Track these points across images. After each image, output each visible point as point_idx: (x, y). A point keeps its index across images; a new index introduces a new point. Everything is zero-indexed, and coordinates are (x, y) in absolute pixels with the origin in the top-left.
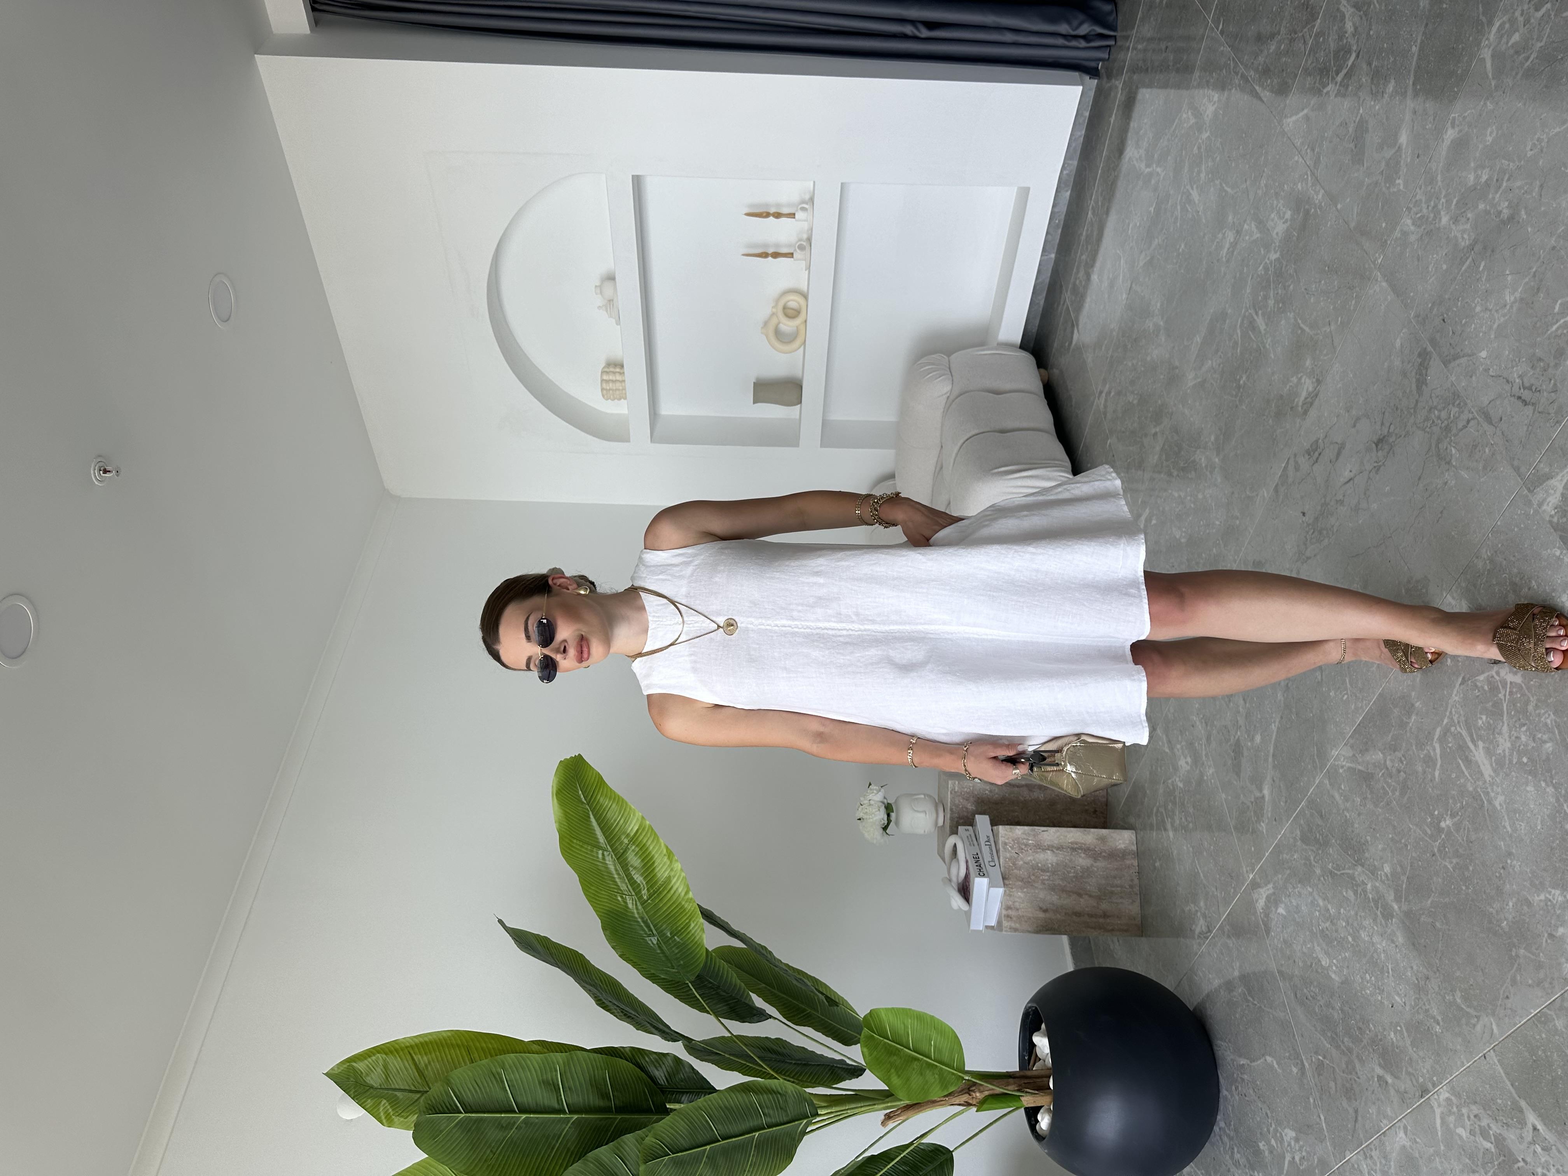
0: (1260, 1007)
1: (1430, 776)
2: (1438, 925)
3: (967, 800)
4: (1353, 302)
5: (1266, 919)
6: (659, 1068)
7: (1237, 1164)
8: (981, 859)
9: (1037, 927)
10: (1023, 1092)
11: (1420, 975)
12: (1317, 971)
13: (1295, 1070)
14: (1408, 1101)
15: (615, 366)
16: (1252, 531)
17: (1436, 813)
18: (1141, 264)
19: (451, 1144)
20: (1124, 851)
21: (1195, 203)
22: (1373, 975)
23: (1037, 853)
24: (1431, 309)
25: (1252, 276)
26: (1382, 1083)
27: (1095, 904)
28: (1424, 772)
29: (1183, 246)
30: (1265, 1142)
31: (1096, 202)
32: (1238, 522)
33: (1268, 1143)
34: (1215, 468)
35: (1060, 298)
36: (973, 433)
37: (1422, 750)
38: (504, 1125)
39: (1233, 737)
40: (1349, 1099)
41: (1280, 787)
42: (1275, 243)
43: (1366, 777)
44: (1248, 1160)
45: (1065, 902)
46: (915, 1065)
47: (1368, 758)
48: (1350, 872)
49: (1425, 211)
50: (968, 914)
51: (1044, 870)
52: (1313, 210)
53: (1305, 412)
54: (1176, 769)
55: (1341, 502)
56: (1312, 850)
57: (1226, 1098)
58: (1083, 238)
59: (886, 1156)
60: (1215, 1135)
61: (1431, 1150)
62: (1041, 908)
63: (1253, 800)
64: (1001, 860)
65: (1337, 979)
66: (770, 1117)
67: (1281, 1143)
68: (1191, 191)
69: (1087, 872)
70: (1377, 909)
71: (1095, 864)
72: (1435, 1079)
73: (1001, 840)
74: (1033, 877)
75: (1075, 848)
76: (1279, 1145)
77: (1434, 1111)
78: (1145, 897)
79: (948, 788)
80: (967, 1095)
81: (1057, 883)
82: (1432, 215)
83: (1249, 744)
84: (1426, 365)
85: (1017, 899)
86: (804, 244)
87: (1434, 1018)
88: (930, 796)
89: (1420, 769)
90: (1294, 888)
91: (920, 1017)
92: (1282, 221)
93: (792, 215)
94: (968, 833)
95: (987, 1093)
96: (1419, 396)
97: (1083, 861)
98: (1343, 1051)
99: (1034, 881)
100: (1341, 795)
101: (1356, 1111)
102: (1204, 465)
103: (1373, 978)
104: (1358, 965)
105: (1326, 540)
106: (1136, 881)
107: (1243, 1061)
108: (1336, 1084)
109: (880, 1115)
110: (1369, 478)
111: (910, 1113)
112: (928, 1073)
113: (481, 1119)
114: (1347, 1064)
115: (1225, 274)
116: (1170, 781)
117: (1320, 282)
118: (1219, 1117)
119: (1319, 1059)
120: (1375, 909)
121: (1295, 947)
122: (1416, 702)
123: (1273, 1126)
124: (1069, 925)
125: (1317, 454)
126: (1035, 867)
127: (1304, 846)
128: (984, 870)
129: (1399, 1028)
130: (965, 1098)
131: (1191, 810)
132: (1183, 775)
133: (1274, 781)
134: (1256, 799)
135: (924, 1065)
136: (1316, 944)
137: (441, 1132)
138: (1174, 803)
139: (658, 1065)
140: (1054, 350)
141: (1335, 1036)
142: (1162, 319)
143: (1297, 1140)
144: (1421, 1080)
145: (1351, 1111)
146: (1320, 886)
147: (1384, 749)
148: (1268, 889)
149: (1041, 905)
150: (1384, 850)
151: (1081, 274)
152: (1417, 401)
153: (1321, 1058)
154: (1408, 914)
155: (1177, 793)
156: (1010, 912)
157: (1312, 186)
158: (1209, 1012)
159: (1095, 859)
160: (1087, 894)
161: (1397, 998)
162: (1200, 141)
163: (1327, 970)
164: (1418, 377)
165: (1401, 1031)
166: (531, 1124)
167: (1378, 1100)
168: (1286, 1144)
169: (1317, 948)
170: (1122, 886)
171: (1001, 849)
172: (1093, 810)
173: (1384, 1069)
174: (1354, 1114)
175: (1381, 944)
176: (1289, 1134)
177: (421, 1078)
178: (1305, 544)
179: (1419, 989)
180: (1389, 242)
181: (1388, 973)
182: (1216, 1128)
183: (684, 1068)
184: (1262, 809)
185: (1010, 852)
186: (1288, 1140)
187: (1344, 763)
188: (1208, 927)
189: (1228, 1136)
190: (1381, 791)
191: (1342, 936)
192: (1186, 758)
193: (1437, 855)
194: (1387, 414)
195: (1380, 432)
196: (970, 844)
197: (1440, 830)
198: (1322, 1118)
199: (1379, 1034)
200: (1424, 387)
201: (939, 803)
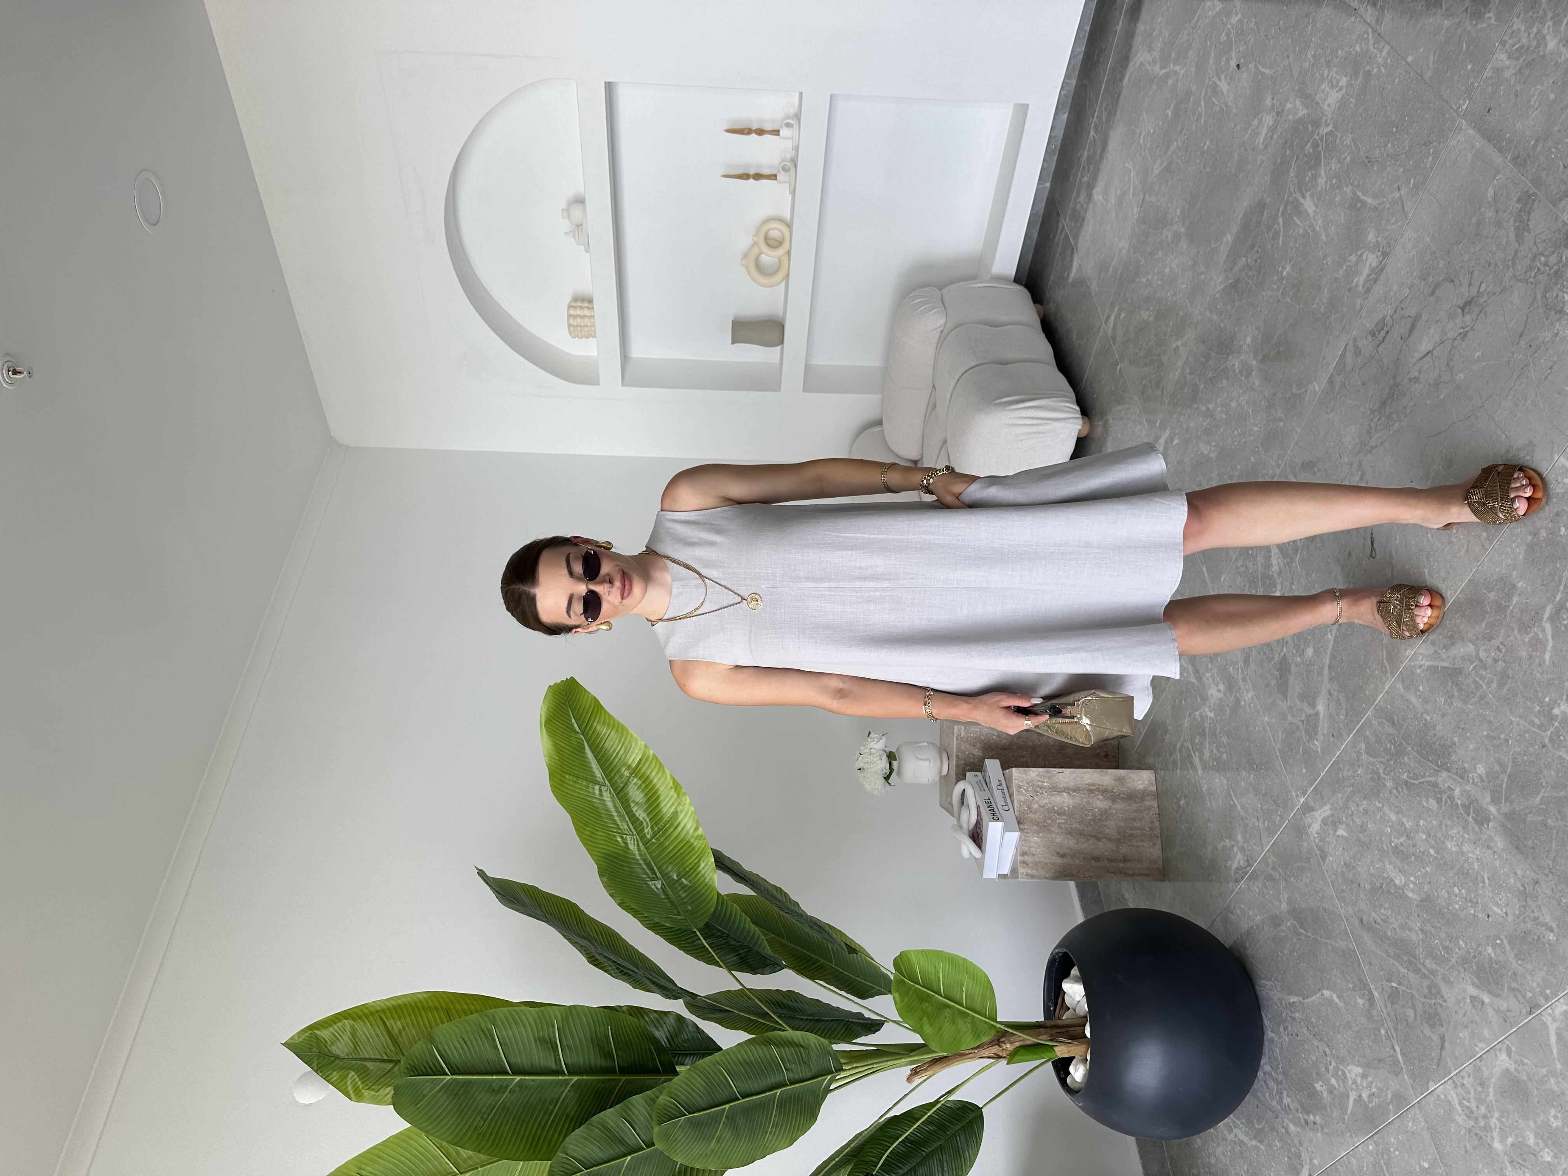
0: (1315, 939)
1: (1537, 661)
2: (1550, 822)
3: (973, 746)
4: (1430, 158)
5: (1322, 844)
6: (660, 1029)
7: (1286, 1109)
8: (993, 803)
9: (1054, 873)
10: (1056, 1041)
11: (1526, 880)
12: (1388, 892)
13: (1360, 1001)
14: (1512, 1020)
15: (583, 301)
16: (1299, 431)
17: (1547, 699)
18: (1156, 172)
19: (436, 1111)
20: (1144, 792)
21: (1223, 93)
22: (1463, 888)
23: (1052, 795)
24: (1535, 147)
25: (1297, 156)
26: (1476, 1003)
27: (1114, 848)
28: (1531, 657)
29: (1208, 143)
30: (1323, 1082)
31: (1100, 118)
32: (1282, 424)
33: (1327, 1082)
34: (1252, 371)
35: (1057, 228)
36: (972, 364)
37: (1527, 633)
38: (496, 1089)
39: (1277, 655)
40: (1433, 1026)
41: (1339, 699)
42: (1326, 116)
43: (1453, 674)
44: (1302, 1104)
45: (1083, 847)
46: (947, 1013)
47: (1454, 651)
48: (1432, 779)
49: (1524, 40)
50: (980, 864)
51: (1060, 813)
52: (1375, 70)
53: (1368, 291)
54: (1205, 699)
55: (1417, 380)
56: (1382, 762)
57: (1272, 1040)
58: (1083, 160)
59: (910, 1116)
60: (1259, 1081)
61: (1544, 1071)
62: (1058, 853)
63: (1303, 718)
64: (1016, 804)
65: (1415, 897)
66: (792, 1071)
67: (1343, 1082)
68: (1218, 82)
69: (1105, 814)
70: (1469, 815)
71: (1114, 806)
72: (1548, 991)
73: (1015, 782)
74: (1049, 821)
75: (1092, 790)
76: (1341, 1083)
77: (1547, 1027)
78: (1167, 840)
79: (953, 734)
80: (997, 1047)
81: (1074, 826)
82: (1534, 43)
83: (1298, 659)
84: (1527, 209)
85: (1032, 844)
86: (789, 164)
87: (1545, 925)
88: (933, 744)
89: (1524, 654)
90: (1358, 806)
91: (952, 960)
92: (1335, 91)
93: (776, 132)
94: (977, 779)
95: (1017, 1044)
96: (1519, 244)
97: (1100, 803)
98: (1425, 974)
99: (1050, 825)
100: (1419, 697)
101: (1443, 1038)
102: (1237, 371)
103: (1463, 891)
104: (1443, 879)
105: (1397, 425)
106: (1157, 823)
107: (1293, 999)
108: (1415, 1011)
109: (907, 1070)
110: (1453, 347)
111: (936, 1067)
112: (960, 1022)
113: (470, 1082)
114: (1429, 988)
115: (1262, 162)
116: (1197, 713)
117: (1386, 145)
118: (1263, 1062)
119: (1393, 987)
120: (1465, 815)
121: (1359, 869)
122: (1519, 582)
123: (1334, 1064)
124: (1088, 870)
125: (1383, 333)
126: (1051, 810)
127: (1370, 759)
128: (998, 814)
129: (1498, 942)
130: (994, 1050)
131: (1225, 740)
132: (1214, 704)
133: (1330, 694)
134: (1308, 716)
135: (956, 1013)
136: (1386, 863)
137: (425, 1096)
138: (1203, 735)
139: (658, 1025)
140: (1050, 283)
141: (1413, 960)
142: (1183, 225)
143: (1364, 1076)
144: (1529, 995)
145: (1436, 1039)
146: (1391, 800)
147: (1476, 640)
148: (1325, 811)
149: (1058, 850)
150: (1476, 749)
151: (1082, 198)
152: (1516, 252)
153: (1394, 985)
154: (1510, 816)
155: (1206, 724)
156: (1026, 858)
157: (1375, 43)
158: (1249, 952)
159: (1114, 801)
160: (1106, 838)
161: (1495, 908)
162: (1229, 26)
163: (1403, 889)
164: (1517, 224)
165: (1501, 945)
166: (526, 1087)
167: (1472, 1022)
168: (1350, 1082)
169: (1389, 867)
170: (1141, 829)
171: (1015, 792)
172: (1104, 754)
173: (1480, 988)
174: (1439, 1041)
175: (1473, 853)
176: (1354, 1071)
177: (394, 1046)
178: (1369, 433)
179: (1525, 895)
180: (1476, 84)
181: (1484, 882)
182: (1260, 1074)
183: (687, 1027)
184: (1316, 726)
185: (1024, 795)
186: (1353, 1077)
187: (1422, 663)
188: (1248, 861)
189: (1276, 1080)
190: (1473, 686)
191: (1422, 849)
192: (1217, 686)
193: (1549, 745)
194: (1476, 272)
195: (1467, 294)
196: (980, 789)
197: (1552, 718)
198: (1397, 1049)
199: (1472, 951)
200: (1526, 234)
201: (943, 750)
